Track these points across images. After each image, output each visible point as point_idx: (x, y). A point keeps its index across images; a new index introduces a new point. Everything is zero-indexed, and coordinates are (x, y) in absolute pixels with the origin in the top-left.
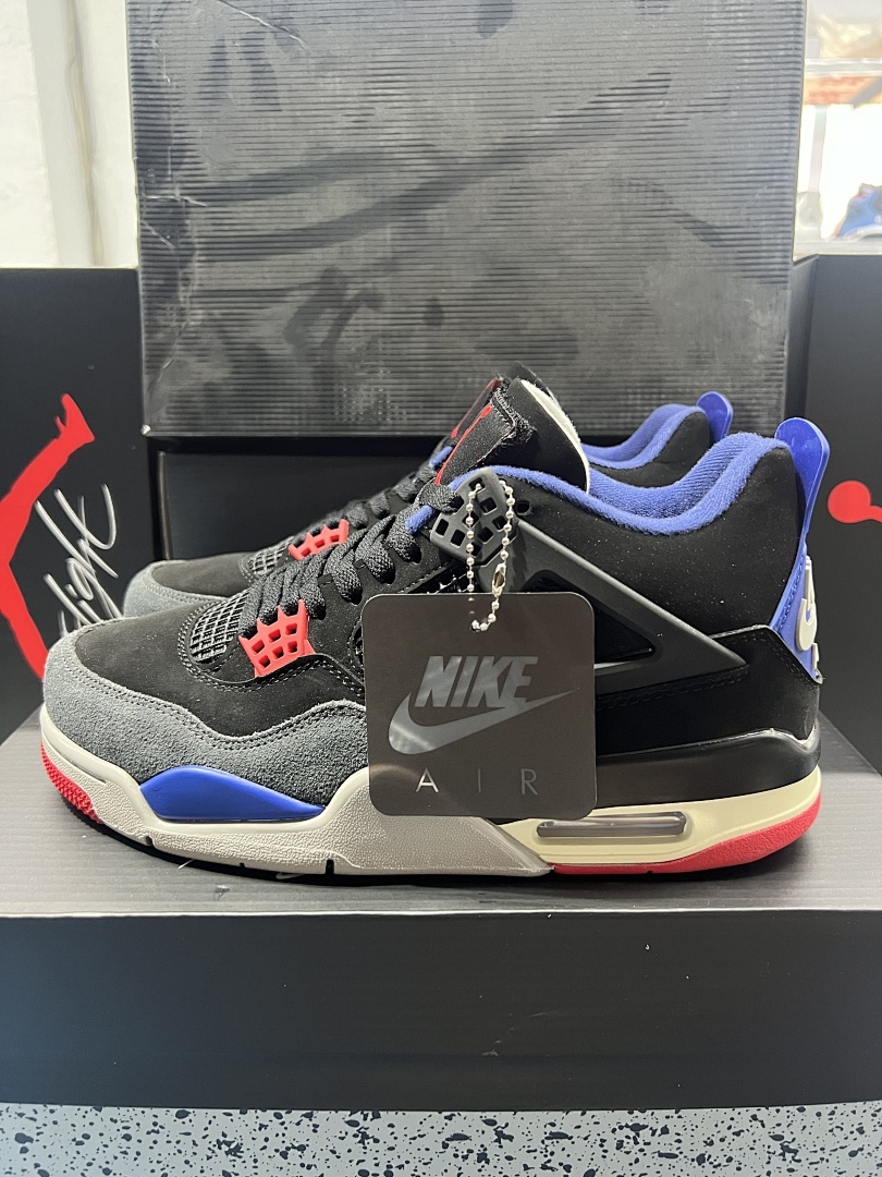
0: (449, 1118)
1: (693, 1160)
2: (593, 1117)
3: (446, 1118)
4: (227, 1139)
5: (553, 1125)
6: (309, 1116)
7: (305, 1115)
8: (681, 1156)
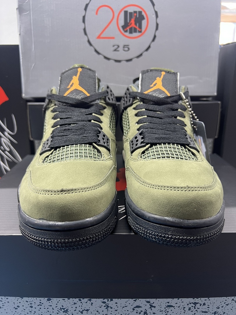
0: (135, 301)
1: (213, 313)
2: (181, 300)
3: (134, 301)
4: (63, 308)
5: (168, 303)
6: (90, 300)
7: (88, 300)
8: (209, 312)
